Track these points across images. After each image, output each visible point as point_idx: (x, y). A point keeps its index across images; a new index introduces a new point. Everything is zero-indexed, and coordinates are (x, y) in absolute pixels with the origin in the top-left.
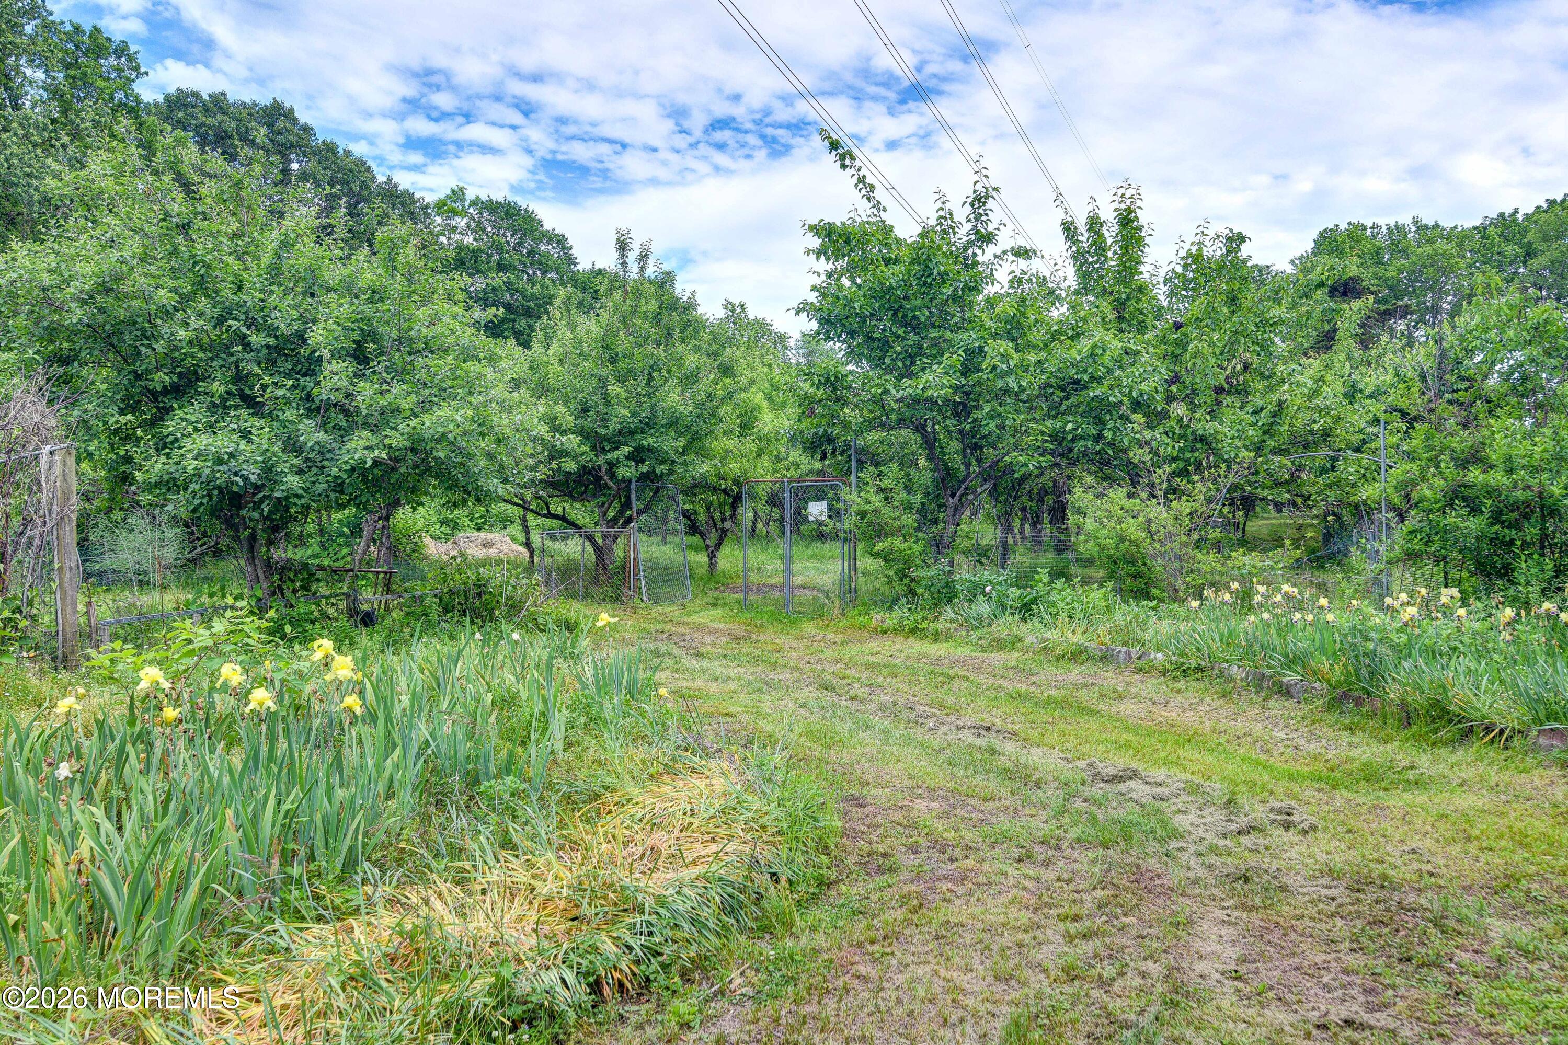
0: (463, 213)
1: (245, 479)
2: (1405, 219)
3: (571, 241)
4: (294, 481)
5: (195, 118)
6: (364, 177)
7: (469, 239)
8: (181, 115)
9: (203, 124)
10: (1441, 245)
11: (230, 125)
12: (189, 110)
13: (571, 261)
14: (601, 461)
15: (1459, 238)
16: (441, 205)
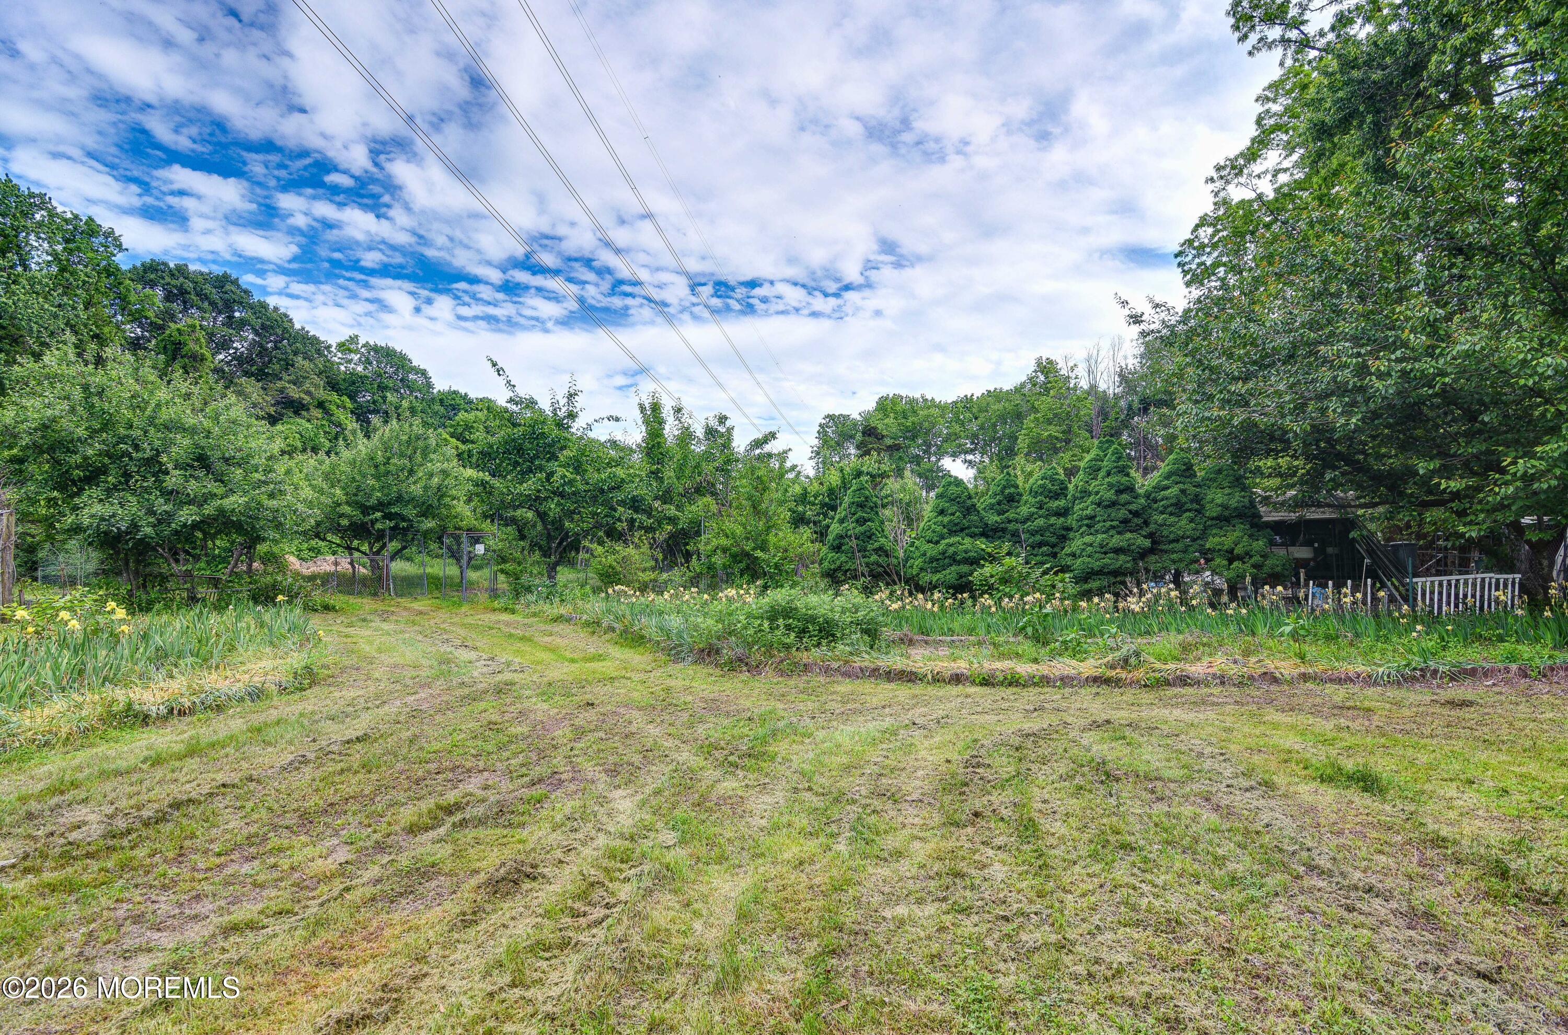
0: (357, 351)
1: (118, 529)
2: (917, 395)
3: (430, 374)
4: (149, 530)
5: (163, 278)
6: (286, 325)
7: (360, 369)
8: (153, 276)
9: (168, 284)
10: (933, 411)
11: (189, 286)
12: (160, 273)
13: (429, 386)
14: (367, 519)
15: (942, 407)
16: (341, 346)
